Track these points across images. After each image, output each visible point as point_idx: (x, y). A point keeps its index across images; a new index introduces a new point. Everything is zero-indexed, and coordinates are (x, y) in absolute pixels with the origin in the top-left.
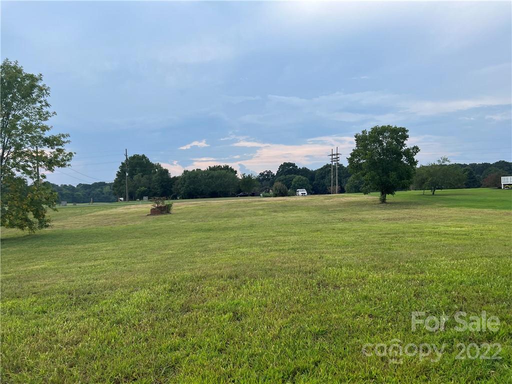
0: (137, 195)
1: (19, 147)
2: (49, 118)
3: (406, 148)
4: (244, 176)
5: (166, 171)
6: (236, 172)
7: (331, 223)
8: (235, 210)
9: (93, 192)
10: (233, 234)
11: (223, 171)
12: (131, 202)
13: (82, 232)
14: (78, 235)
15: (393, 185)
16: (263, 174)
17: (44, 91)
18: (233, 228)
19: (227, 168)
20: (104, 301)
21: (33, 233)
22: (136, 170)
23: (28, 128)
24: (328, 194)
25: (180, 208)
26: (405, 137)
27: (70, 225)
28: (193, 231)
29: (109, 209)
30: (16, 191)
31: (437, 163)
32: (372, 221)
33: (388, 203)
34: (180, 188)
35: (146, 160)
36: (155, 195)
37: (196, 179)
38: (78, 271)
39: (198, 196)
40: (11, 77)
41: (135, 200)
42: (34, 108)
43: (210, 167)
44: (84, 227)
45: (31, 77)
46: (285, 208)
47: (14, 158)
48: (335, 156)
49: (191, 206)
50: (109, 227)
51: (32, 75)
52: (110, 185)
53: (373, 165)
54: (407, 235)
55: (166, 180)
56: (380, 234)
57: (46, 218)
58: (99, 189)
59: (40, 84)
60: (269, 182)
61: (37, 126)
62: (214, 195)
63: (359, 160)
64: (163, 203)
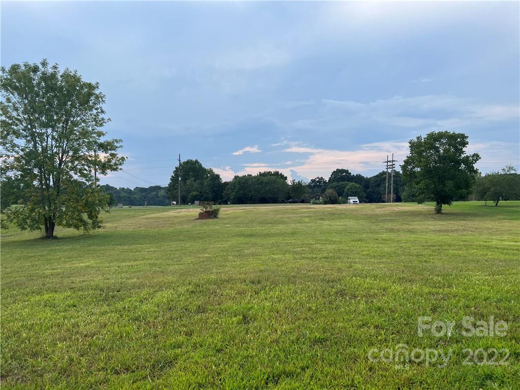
0: (189, 199)
1: (76, 151)
2: (104, 124)
3: (465, 155)
4: (294, 183)
5: (218, 176)
6: (286, 178)
7: (377, 232)
8: (281, 216)
9: (149, 195)
10: (272, 240)
11: (272, 177)
12: (183, 206)
13: (131, 234)
14: (126, 237)
15: (449, 194)
16: (314, 180)
17: (100, 99)
18: (274, 235)
19: (277, 173)
20: (130, 299)
21: (87, 233)
22: (189, 174)
23: (85, 134)
24: (382, 202)
25: (228, 213)
26: (464, 144)
27: (122, 227)
28: (235, 236)
29: (161, 212)
30: (73, 193)
31: (502, 172)
32: (422, 232)
33: (444, 214)
34: (230, 194)
35: (199, 165)
36: (206, 199)
37: (246, 185)
38: (116, 270)
39: (248, 202)
40: (69, 86)
41: (187, 204)
42: (91, 115)
43: (260, 173)
44: (134, 229)
45: (90, 86)
46: (332, 216)
47: (72, 162)
48: (390, 163)
49: (238, 211)
50: (156, 230)
51: (90, 84)
52: (165, 188)
53: (428, 172)
54: (453, 248)
55: (217, 185)
56: (424, 246)
57: (99, 219)
58: (155, 193)
59: (97, 92)
60: (320, 189)
61: (93, 132)
62: (264, 201)
63: (414, 167)
64: (211, 208)
